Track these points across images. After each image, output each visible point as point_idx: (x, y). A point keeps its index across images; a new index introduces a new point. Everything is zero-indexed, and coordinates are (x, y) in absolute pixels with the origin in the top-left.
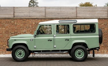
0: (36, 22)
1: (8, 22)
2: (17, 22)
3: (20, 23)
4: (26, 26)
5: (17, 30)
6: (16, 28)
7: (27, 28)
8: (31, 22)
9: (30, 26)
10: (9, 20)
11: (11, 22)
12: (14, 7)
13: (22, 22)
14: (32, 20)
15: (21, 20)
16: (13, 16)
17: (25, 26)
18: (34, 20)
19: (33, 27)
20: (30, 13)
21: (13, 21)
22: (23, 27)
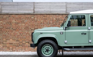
0: (57, 18)
1: (28, 18)
2: (37, 18)
3: (40, 19)
4: (47, 22)
5: (37, 26)
6: (36, 24)
7: (47, 24)
8: (52, 18)
9: (51, 22)
10: (29, 16)
11: (31, 18)
12: (34, 3)
13: (42, 18)
14: (52, 16)
15: (42, 16)
16: (33, 11)
17: (45, 22)
18: (54, 16)
19: (54, 23)
20: (50, 8)
21: (33, 16)
22: (43, 23)
